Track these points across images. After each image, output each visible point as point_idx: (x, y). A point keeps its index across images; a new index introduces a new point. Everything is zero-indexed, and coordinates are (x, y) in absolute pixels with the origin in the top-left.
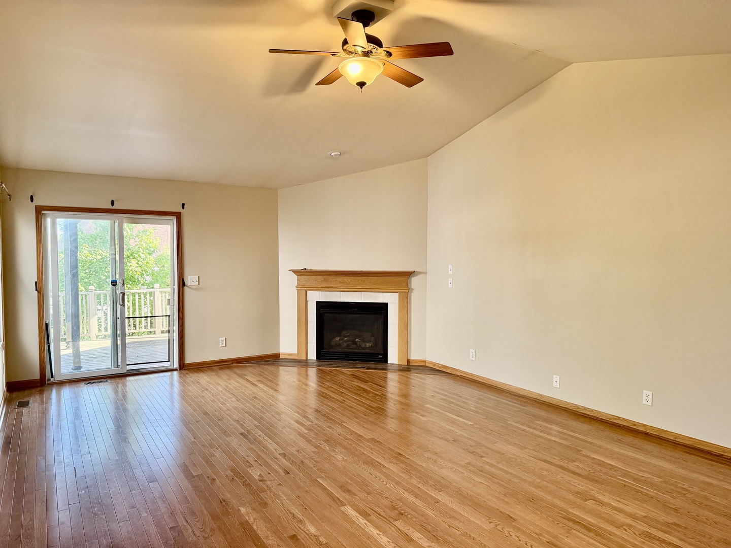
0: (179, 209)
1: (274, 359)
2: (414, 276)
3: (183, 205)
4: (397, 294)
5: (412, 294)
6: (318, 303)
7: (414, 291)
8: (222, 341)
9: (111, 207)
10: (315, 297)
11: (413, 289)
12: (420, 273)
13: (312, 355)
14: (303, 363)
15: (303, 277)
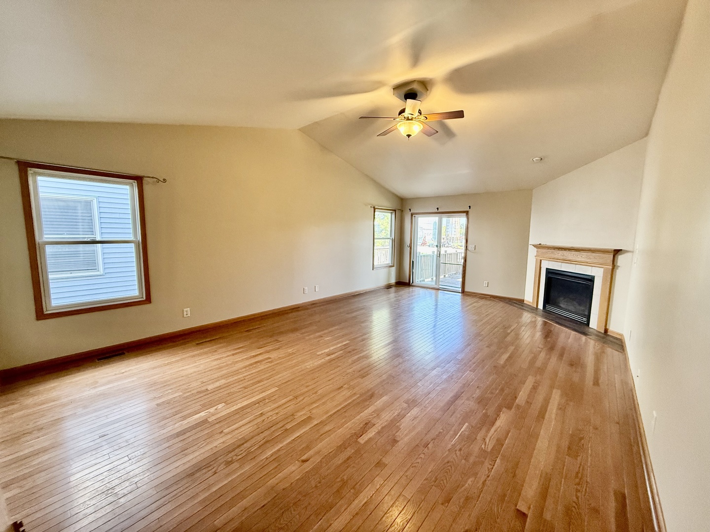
0: (467, 209)
1: (519, 303)
2: (621, 254)
3: (470, 207)
4: (603, 269)
5: (618, 271)
6: (547, 269)
7: (619, 268)
8: (486, 283)
9: (437, 211)
10: (547, 265)
11: (619, 267)
12: (626, 251)
13: (541, 306)
14: (534, 310)
15: (539, 250)
